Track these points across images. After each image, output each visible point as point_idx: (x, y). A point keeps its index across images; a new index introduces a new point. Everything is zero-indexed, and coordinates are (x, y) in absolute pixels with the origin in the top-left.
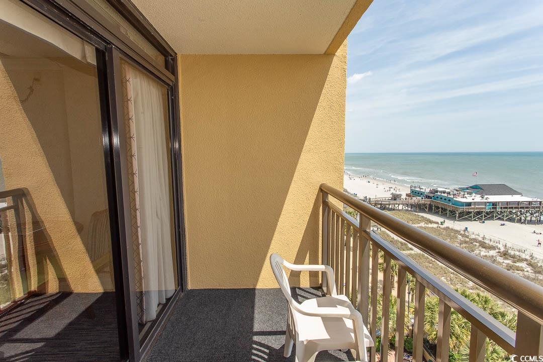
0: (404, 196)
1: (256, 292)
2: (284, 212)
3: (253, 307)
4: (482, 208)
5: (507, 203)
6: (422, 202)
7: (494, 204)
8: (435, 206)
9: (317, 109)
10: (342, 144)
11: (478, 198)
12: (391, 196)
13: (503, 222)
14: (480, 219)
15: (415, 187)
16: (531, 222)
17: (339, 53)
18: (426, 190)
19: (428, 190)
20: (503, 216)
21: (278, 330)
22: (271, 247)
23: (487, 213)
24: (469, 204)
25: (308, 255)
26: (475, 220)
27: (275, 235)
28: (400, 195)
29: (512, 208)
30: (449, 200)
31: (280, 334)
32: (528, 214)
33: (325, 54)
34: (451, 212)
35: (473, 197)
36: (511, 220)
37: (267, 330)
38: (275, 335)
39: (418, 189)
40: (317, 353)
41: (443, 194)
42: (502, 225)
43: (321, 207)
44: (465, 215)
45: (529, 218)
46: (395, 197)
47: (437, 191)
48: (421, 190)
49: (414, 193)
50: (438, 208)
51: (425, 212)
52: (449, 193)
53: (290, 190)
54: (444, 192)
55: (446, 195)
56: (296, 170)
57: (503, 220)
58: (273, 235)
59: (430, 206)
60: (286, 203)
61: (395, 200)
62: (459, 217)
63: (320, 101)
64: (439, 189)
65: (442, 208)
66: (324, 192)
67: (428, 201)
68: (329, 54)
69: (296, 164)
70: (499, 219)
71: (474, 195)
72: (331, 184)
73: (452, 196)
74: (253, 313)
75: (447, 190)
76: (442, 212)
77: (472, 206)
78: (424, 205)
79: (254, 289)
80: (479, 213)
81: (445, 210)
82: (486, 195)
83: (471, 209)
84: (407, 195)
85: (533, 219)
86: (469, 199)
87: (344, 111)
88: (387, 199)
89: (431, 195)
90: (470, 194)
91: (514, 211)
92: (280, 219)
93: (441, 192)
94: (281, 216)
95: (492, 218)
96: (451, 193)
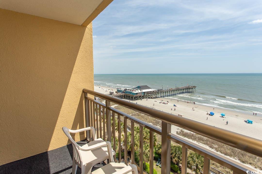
0: (115, 93)
1: (49, 153)
2: (63, 105)
3: (48, 162)
4: (141, 95)
5: (148, 92)
6: (122, 94)
7: (144, 93)
8: (126, 96)
9: (79, 52)
10: (92, 70)
11: (139, 91)
12: (110, 93)
13: (147, 99)
14: (140, 99)
15: (119, 89)
16: (154, 98)
17: (88, 26)
18: (123, 89)
19: (123, 90)
20: (147, 97)
21: (66, 168)
22: (57, 125)
23: (143, 96)
24: (137, 94)
25: (78, 125)
26: (139, 99)
27: (58, 119)
28: (113, 93)
29: (149, 94)
30: (131, 93)
31: (68, 169)
32: (153, 95)
33: (82, 25)
34: (131, 97)
35: (138, 91)
36: (149, 98)
37: (60, 170)
38: (65, 171)
39: (120, 89)
40: (92, 167)
41: (128, 91)
42: (147, 100)
43: (84, 100)
44: (136, 98)
45: (153, 97)
46: (111, 93)
47: (126, 90)
48: (121, 90)
49: (118, 91)
50: (127, 96)
51: (123, 99)
52: (130, 90)
53: (66, 93)
54: (129, 90)
55: (129, 91)
56: (70, 83)
57: (147, 98)
58: (57, 119)
59: (125, 96)
60: (64, 100)
61: (111, 95)
62: (134, 99)
63: (80, 48)
64: (127, 89)
65: (129, 96)
66: (85, 92)
67: (123, 94)
68: (84, 26)
69: (69, 80)
70: (146, 98)
71: (138, 90)
72: (88, 88)
73: (131, 91)
74: (48, 164)
75: (130, 89)
76: (129, 98)
77: (138, 94)
78: (122, 95)
79: (47, 152)
80: (140, 97)
81: (130, 97)
82: (142, 90)
83: (138, 95)
84: (116, 92)
85: (155, 97)
86: (137, 92)
87: (92, 54)
88: (108, 94)
89: (125, 91)
90: (137, 90)
91: (150, 95)
92: (61, 109)
93: (128, 90)
94: (62, 108)
95: (144, 98)
96: (131, 90)
